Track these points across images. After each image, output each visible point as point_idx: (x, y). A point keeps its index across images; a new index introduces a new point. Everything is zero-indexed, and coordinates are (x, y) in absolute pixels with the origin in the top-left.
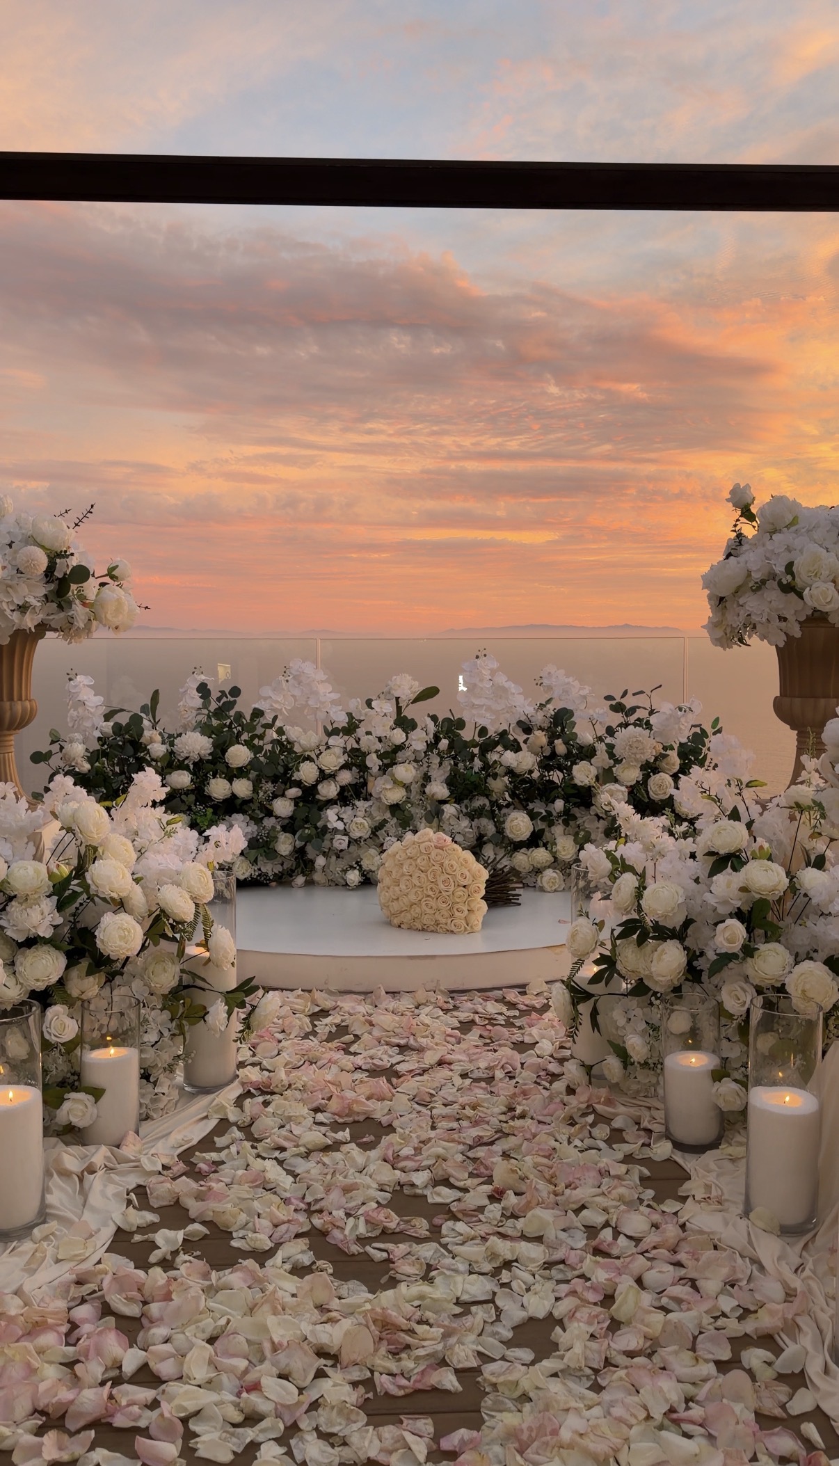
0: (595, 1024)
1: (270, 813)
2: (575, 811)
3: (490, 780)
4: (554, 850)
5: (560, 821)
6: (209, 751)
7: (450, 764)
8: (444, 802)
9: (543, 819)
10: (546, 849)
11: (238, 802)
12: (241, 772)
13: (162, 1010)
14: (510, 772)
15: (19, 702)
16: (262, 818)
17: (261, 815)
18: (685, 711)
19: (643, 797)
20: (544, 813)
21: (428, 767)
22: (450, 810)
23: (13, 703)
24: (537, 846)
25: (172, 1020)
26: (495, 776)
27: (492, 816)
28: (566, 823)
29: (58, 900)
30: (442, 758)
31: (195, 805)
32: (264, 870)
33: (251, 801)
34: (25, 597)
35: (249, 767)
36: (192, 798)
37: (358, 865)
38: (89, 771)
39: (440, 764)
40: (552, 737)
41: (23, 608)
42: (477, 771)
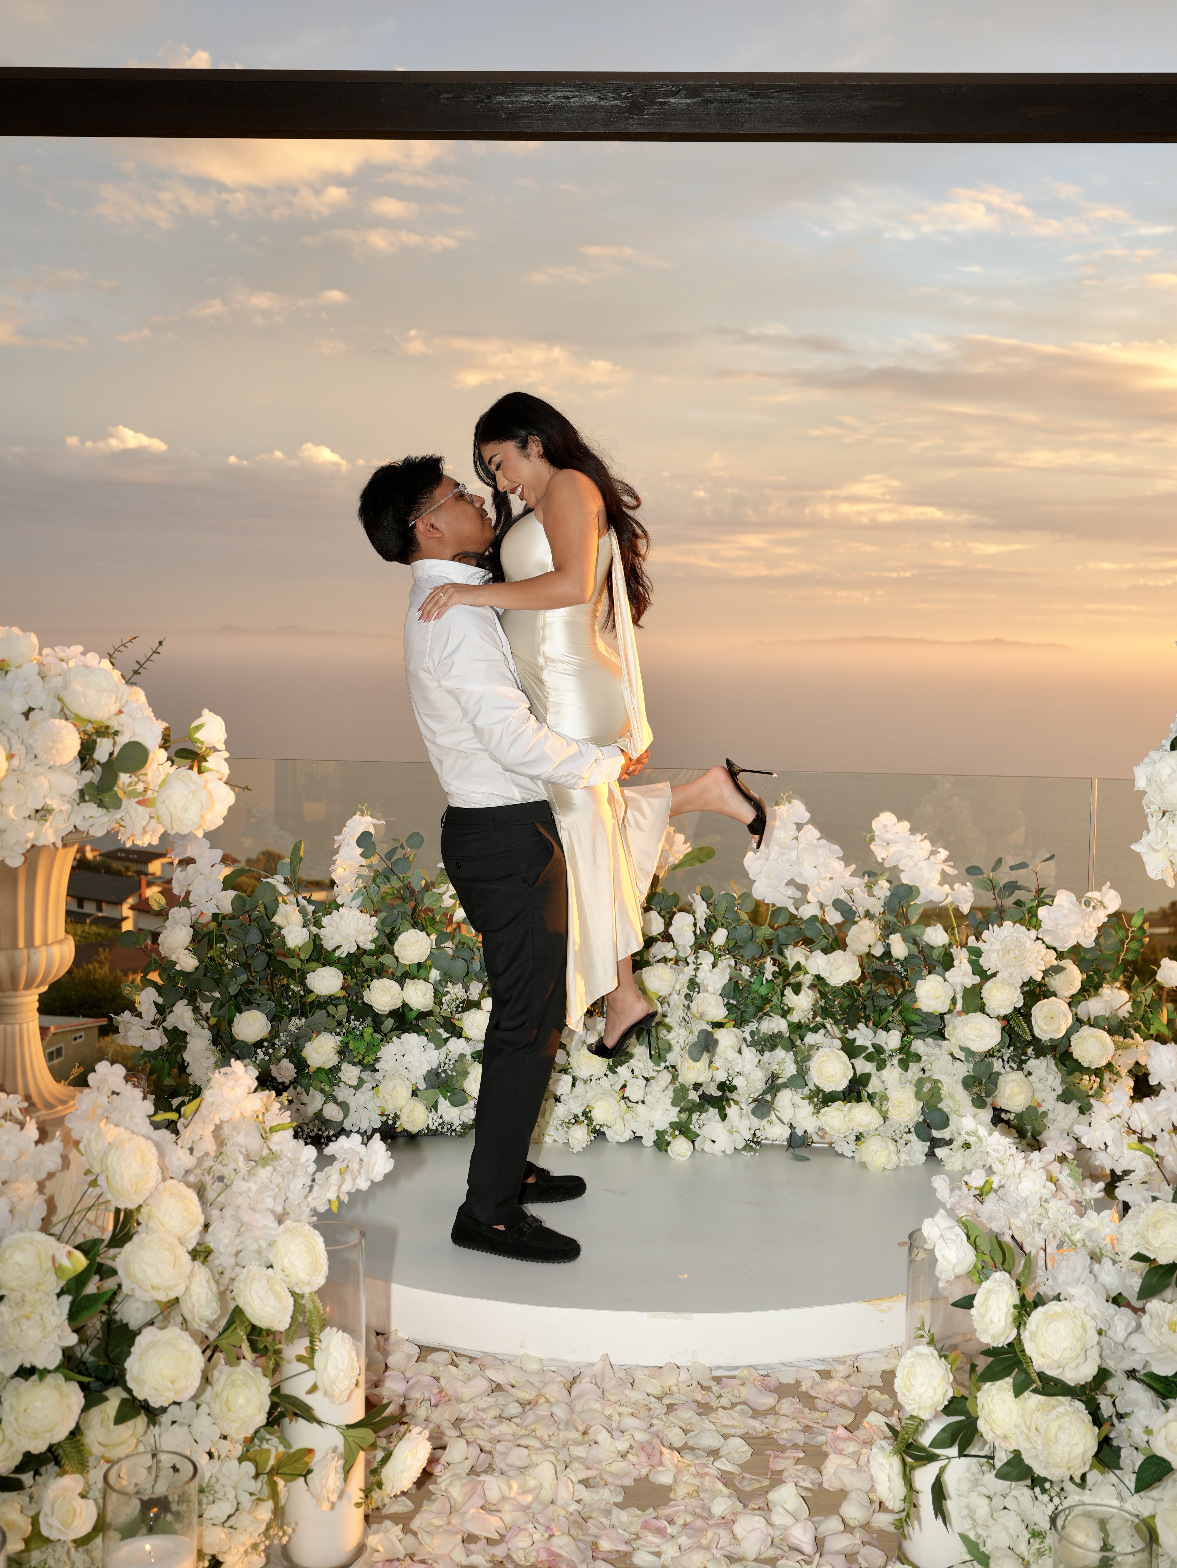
0: (940, 1510)
1: (457, 1032)
2: (918, 1046)
3: (788, 991)
4: (884, 1109)
5: (895, 1061)
6: (371, 937)
7: (730, 966)
8: (718, 1025)
9: (869, 1058)
10: (872, 1104)
11: (413, 1015)
12: (417, 972)
13: (241, 1460)
14: (819, 982)
15: (44, 948)
16: (446, 1040)
17: (445, 1035)
18: (1094, 908)
19: (1025, 1033)
20: (871, 1050)
21: (696, 969)
22: (727, 1038)
23: (32, 951)
24: (859, 1100)
25: (257, 1476)
26: (797, 989)
27: (791, 1046)
28: (904, 1065)
29: (72, 1304)
30: (717, 957)
31: (348, 1021)
32: (447, 1118)
33: (430, 1013)
34: (44, 797)
35: (429, 962)
36: (343, 1009)
37: (587, 1117)
38: (196, 968)
39: (714, 965)
40: (887, 929)
41: (42, 813)
42: (770, 977)
